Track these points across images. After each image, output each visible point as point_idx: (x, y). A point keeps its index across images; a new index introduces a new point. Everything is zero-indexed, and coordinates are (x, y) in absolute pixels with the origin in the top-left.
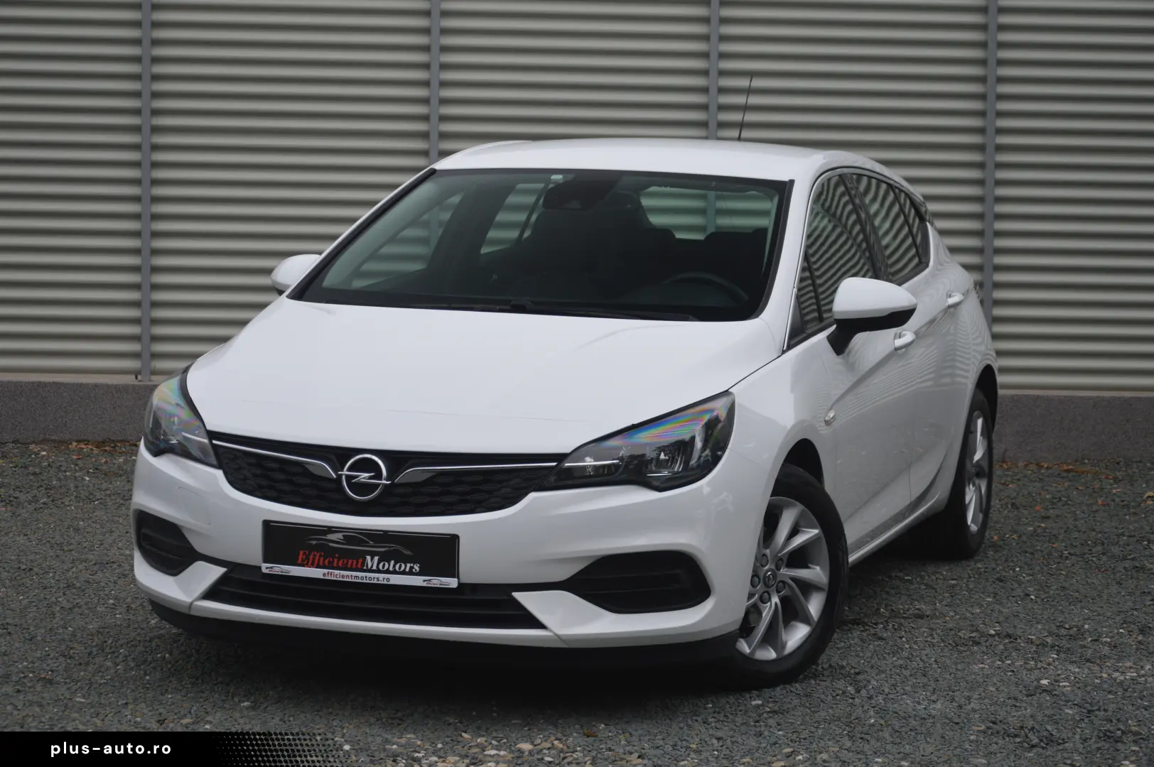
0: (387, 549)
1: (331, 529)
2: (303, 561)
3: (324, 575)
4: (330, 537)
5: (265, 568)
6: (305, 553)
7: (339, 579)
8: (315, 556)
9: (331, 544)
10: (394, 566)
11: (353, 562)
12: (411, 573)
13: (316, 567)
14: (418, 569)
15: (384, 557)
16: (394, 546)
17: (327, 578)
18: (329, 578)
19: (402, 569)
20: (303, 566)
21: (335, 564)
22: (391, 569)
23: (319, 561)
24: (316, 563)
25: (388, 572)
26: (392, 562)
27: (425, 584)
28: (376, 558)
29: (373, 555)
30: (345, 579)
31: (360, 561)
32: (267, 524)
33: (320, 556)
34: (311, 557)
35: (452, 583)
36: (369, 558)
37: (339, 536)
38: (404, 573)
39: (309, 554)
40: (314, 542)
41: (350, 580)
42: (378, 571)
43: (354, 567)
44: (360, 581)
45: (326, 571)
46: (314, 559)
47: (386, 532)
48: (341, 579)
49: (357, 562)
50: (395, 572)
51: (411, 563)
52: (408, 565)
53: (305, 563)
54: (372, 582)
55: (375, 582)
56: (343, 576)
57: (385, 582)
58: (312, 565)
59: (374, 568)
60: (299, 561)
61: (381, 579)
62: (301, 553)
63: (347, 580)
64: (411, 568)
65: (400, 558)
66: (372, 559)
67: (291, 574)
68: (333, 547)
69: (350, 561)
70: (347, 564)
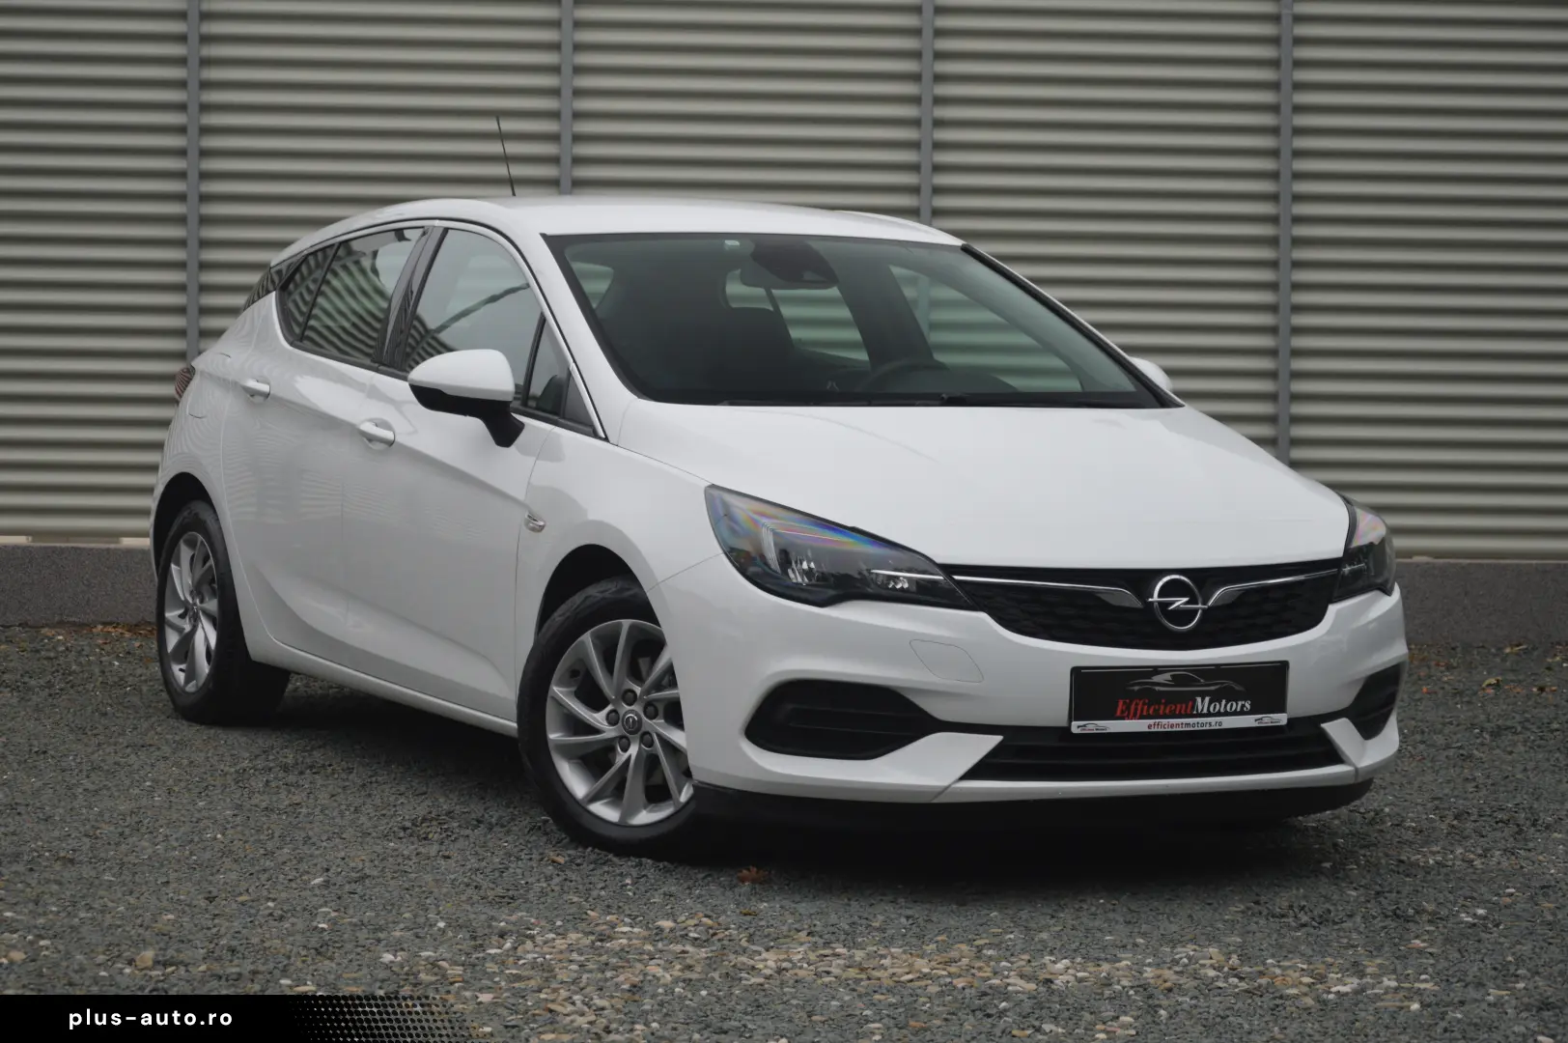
0: (1217, 687)
1: (1156, 670)
2: (1122, 712)
3: (1150, 727)
4: (1157, 679)
5: (1076, 727)
6: (1125, 703)
7: (1167, 730)
8: (1137, 704)
9: (1157, 688)
10: (1226, 706)
11: (1181, 707)
12: (1242, 713)
13: (1140, 718)
14: (1249, 707)
15: (1216, 697)
16: (1228, 683)
17: (1152, 730)
18: (1156, 730)
19: (1233, 709)
20: (1123, 718)
21: (1161, 712)
22: (1222, 710)
23: (1142, 711)
24: (1139, 712)
25: (1219, 714)
26: (1224, 702)
27: (1256, 724)
28: (1207, 699)
29: (1203, 695)
30: (1174, 729)
31: (1190, 704)
32: (1076, 672)
33: (1144, 704)
34: (1133, 707)
35: (1282, 719)
36: (1199, 699)
37: (1167, 676)
38: (1235, 713)
39: (1131, 702)
40: (1136, 688)
41: (1180, 729)
42: (1209, 715)
43: (1183, 712)
44: (1192, 729)
45: (1152, 721)
46: (1136, 709)
47: (1218, 666)
48: (1170, 729)
49: (1187, 707)
50: (1226, 714)
51: (1242, 700)
52: (1240, 703)
53: (1126, 714)
54: (1204, 728)
55: (1208, 728)
56: (1172, 726)
57: (1218, 727)
58: (1134, 717)
59: (1205, 711)
60: (1118, 713)
61: (1213, 724)
62: (1121, 702)
63: (1178, 729)
64: (1243, 706)
65: (1232, 696)
66: (1202, 701)
67: (1108, 731)
68: (1160, 692)
69: (1179, 706)
70: (1175, 710)
